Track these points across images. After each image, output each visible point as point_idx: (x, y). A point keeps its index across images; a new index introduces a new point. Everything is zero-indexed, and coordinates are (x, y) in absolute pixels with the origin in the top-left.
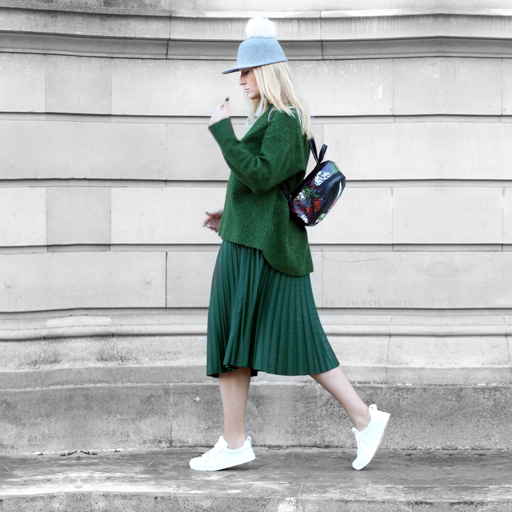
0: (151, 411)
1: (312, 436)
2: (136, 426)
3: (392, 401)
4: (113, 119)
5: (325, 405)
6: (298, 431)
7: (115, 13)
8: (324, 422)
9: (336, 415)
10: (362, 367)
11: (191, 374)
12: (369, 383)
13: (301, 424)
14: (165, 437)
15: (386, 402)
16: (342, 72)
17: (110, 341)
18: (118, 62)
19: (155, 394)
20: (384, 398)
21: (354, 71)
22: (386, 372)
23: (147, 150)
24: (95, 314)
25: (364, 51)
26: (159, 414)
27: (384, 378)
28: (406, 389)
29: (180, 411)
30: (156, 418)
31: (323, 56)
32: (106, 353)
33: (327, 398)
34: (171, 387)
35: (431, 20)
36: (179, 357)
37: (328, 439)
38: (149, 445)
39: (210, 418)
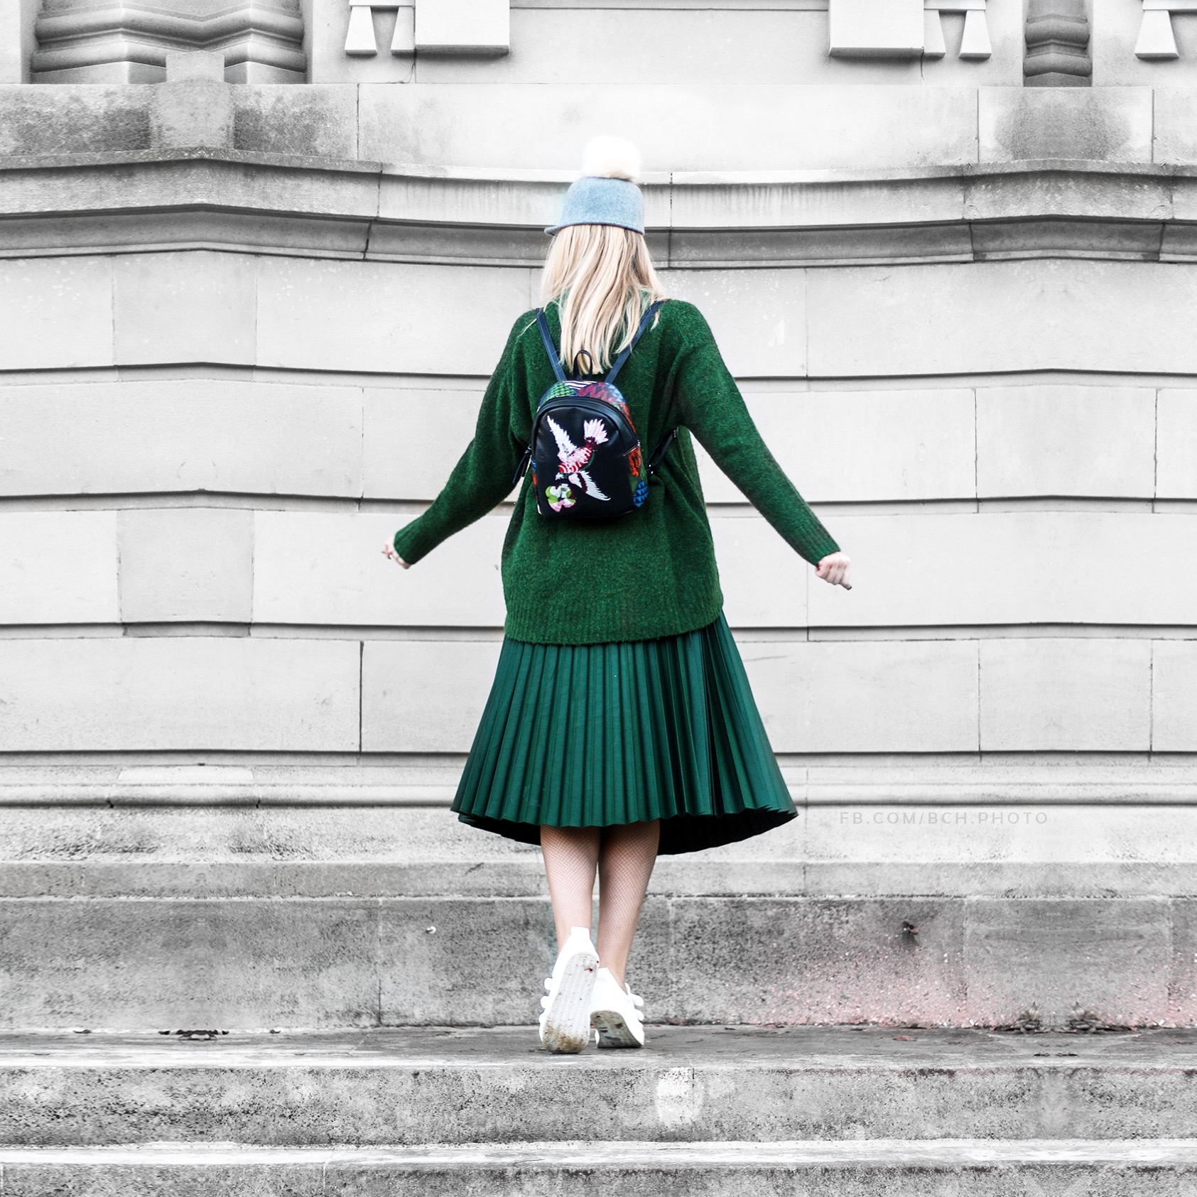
0: (340, 953)
1: (660, 1002)
2: (311, 983)
3: (819, 928)
4: (257, 376)
5: (686, 939)
8: (684, 973)
9: (707, 960)
10: (757, 864)
11: (419, 880)
12: (770, 895)
13: (637, 978)
14: (368, 1005)
15: (806, 930)
16: (707, 294)
17: (254, 815)
18: (270, 263)
19: (348, 918)
20: (802, 923)
21: (731, 291)
22: (805, 873)
23: (325, 438)
24: (220, 763)
25: (750, 252)
26: (355, 957)
27: (800, 884)
28: (845, 904)
29: (398, 953)
30: (350, 967)
31: (669, 260)
32: (248, 837)
33: (689, 925)
34: (381, 904)
35: (885, 193)
36: (392, 847)
37: (691, 1009)
38: (335, 1021)
39: (456, 967)
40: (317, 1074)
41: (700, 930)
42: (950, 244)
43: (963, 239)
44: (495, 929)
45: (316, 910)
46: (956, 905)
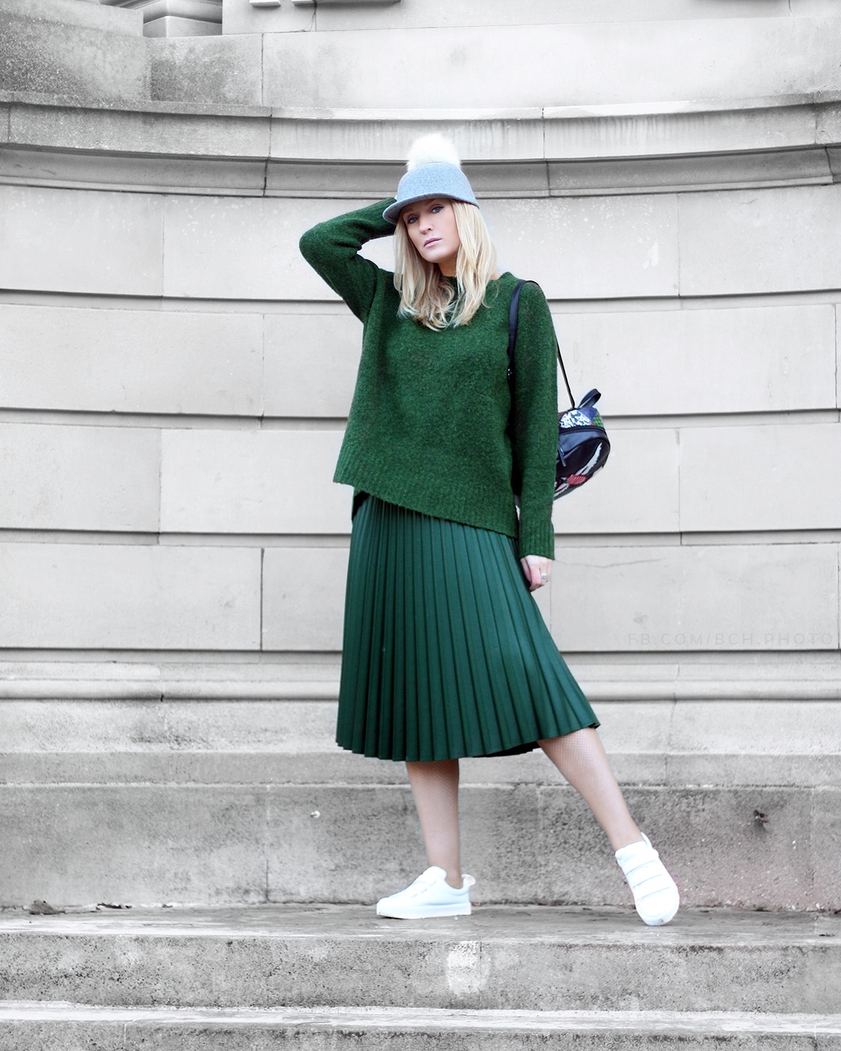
0: (230, 835)
1: (529, 884)
2: (203, 862)
3: (677, 816)
4: (166, 305)
5: (553, 825)
6: (503, 874)
7: (170, 111)
8: (551, 857)
9: (573, 845)
11: (306, 769)
12: (634, 784)
13: (508, 861)
14: (256, 883)
15: (665, 818)
16: (586, 220)
17: (157, 708)
18: (176, 202)
19: (237, 803)
20: (661, 811)
21: (608, 216)
22: (666, 764)
23: (228, 361)
24: (130, 660)
25: (623, 179)
26: (245, 840)
27: (662, 774)
28: (702, 793)
29: (284, 835)
30: (239, 848)
31: (550, 189)
32: (149, 728)
33: (556, 812)
34: (268, 790)
35: (743, 121)
36: (284, 738)
37: (558, 890)
38: (225, 897)
39: (339, 848)
40: (142, 941)
41: (566, 817)
42: (809, 167)
43: (821, 162)
44: (375, 813)
45: (207, 795)
46: (804, 795)
